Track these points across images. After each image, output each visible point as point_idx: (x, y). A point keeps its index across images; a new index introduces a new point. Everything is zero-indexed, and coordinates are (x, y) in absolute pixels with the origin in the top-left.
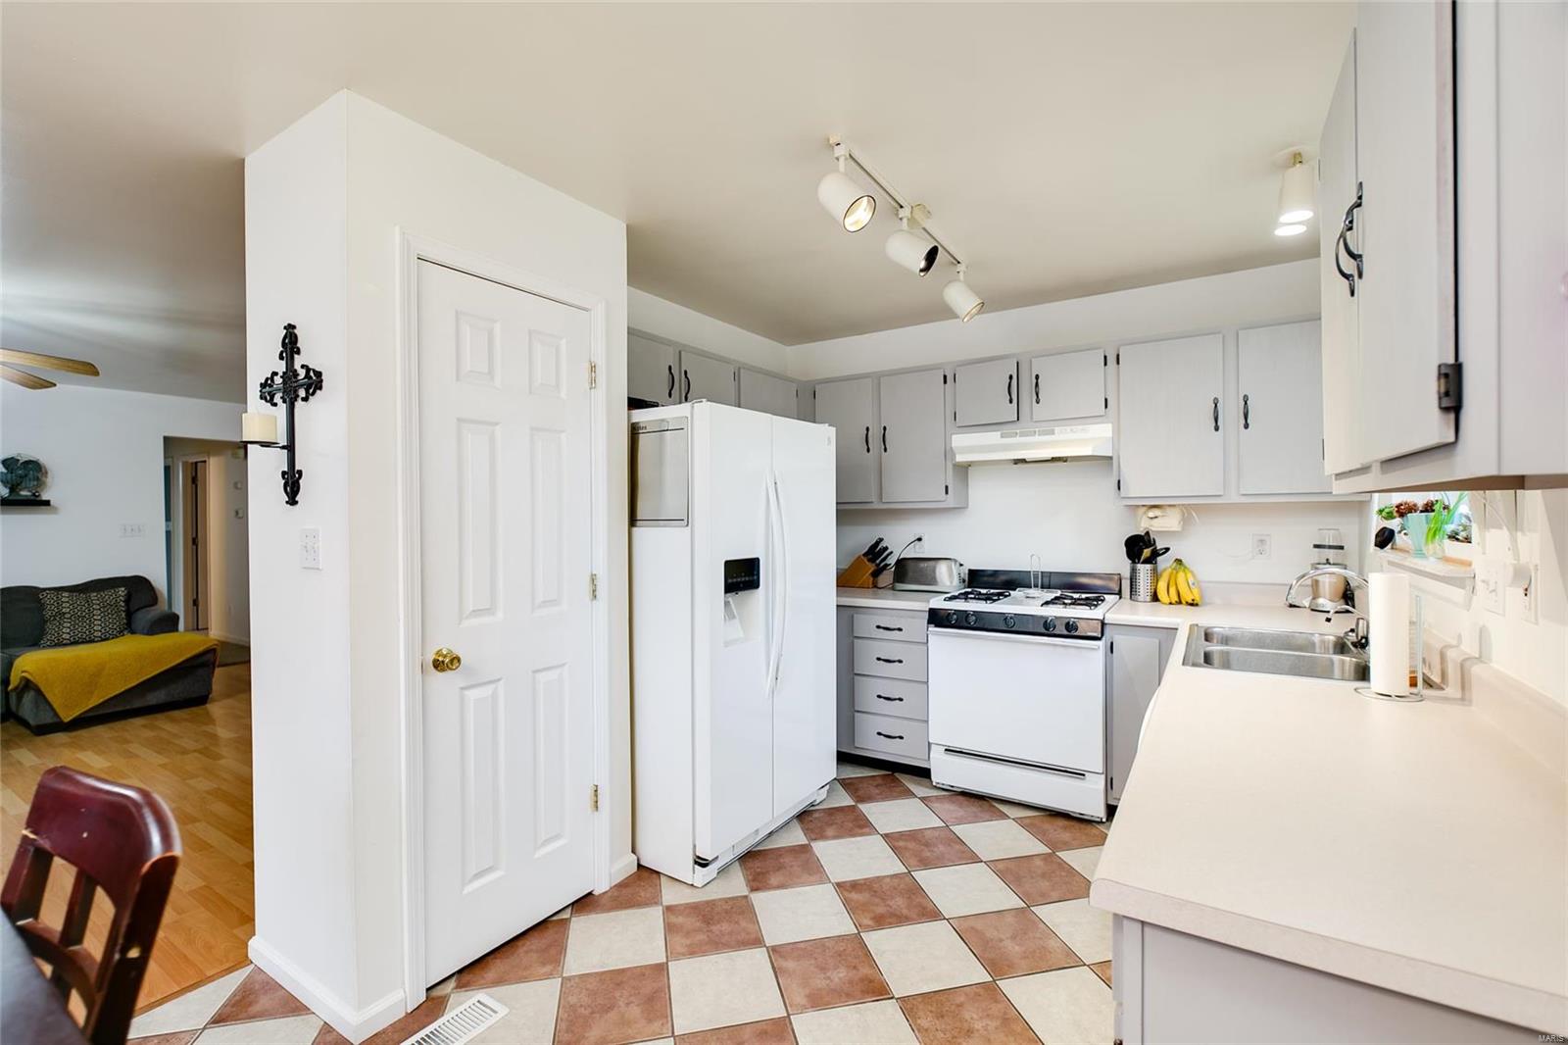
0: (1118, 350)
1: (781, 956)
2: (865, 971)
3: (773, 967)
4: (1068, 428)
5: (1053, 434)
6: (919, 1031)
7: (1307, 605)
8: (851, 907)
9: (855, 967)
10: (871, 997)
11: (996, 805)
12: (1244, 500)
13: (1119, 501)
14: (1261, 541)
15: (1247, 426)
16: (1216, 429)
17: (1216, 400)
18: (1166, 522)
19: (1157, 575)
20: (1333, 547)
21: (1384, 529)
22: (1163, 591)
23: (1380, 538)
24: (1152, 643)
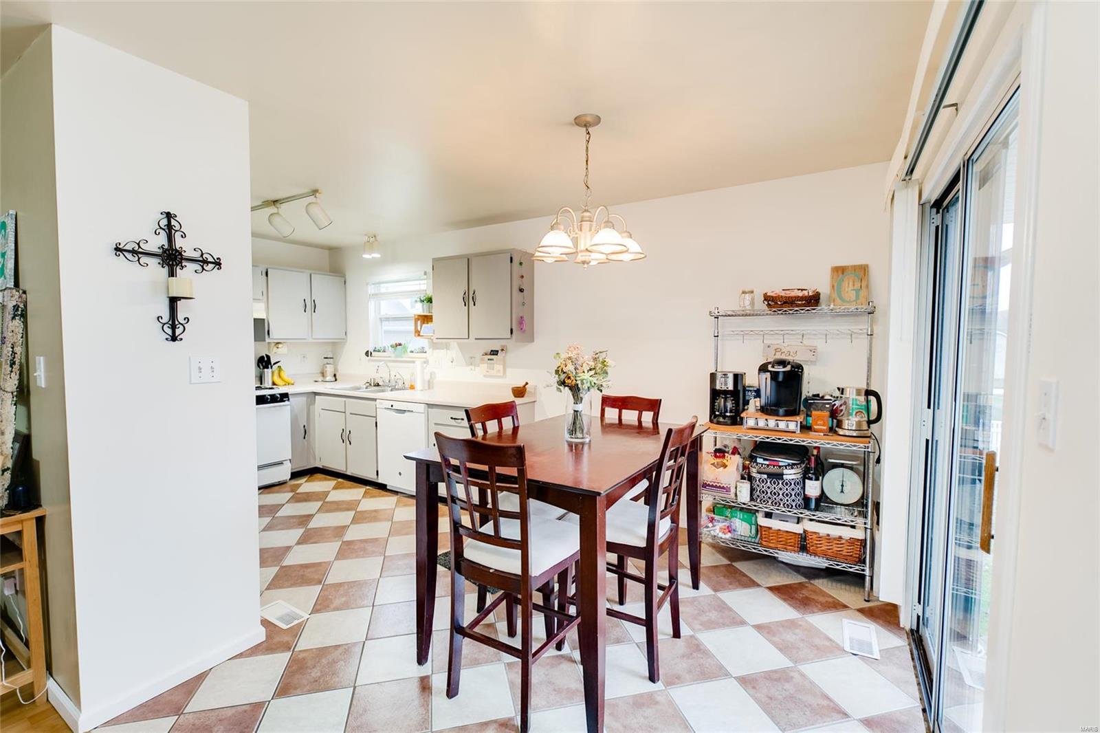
0: (267, 270)
7: (320, 380)
12: (314, 340)
13: (267, 340)
14: (304, 357)
15: (314, 312)
16: (305, 311)
17: (304, 300)
18: (283, 349)
19: (273, 373)
20: (330, 358)
21: (368, 351)
22: (277, 380)
23: (367, 353)
24: (303, 399)
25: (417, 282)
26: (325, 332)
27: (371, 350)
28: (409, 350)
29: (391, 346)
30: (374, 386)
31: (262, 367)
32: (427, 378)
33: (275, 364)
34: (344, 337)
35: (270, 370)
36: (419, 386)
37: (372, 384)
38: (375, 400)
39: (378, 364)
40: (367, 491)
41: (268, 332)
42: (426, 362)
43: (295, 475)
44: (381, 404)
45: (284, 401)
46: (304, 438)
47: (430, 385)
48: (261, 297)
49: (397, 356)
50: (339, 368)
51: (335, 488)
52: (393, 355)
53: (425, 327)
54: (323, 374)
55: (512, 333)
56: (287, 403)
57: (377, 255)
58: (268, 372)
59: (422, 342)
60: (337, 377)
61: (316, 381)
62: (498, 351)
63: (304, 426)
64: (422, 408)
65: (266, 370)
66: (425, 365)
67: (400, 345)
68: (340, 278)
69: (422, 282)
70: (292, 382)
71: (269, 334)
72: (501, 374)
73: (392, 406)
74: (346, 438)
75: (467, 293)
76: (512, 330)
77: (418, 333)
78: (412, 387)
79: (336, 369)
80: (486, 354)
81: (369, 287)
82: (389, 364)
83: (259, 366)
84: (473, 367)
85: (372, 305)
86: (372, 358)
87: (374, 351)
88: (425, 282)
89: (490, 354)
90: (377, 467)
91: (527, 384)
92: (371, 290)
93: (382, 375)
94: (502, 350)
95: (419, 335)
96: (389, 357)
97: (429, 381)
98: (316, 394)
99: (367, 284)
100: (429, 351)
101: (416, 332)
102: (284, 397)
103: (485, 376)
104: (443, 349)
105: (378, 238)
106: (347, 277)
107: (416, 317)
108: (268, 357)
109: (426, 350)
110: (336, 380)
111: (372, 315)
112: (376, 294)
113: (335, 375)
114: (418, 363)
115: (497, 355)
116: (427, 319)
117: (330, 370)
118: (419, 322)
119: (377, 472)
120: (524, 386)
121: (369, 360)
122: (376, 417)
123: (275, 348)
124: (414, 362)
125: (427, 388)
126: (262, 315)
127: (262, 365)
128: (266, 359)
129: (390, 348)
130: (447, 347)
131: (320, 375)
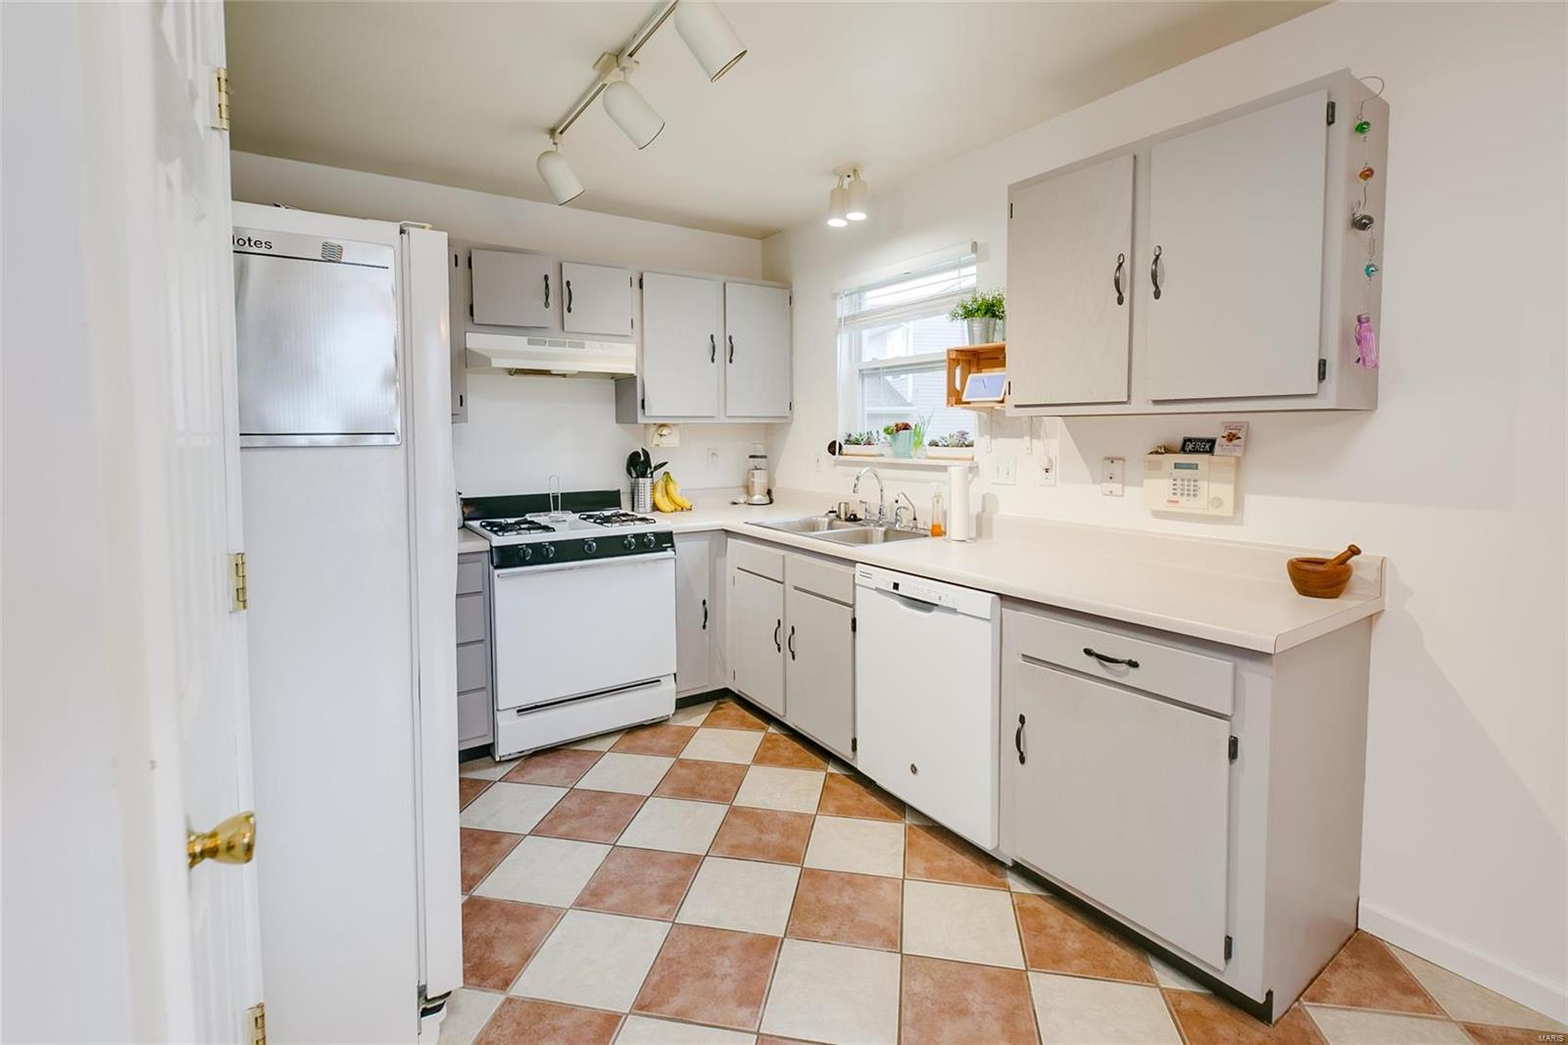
0: (642, 275)
1: (659, 1004)
2: (733, 942)
3: (671, 1020)
4: (598, 344)
5: (583, 347)
6: (832, 939)
7: (742, 501)
8: (632, 909)
9: (724, 948)
10: (774, 953)
11: (576, 748)
12: (728, 420)
13: (641, 420)
14: (713, 454)
15: (731, 361)
16: (713, 360)
17: (712, 337)
18: (672, 439)
19: (654, 487)
20: (761, 457)
21: (834, 442)
22: (663, 503)
23: (832, 448)
24: (702, 545)
25: (954, 274)
26: (751, 403)
27: (840, 439)
28: (926, 442)
29: (886, 430)
30: (846, 520)
31: (634, 475)
32: (976, 508)
33: (656, 468)
34: (787, 413)
35: (648, 481)
36: (956, 528)
37: (843, 516)
38: (853, 563)
39: (856, 470)
40: (831, 783)
41: (643, 401)
42: (973, 469)
43: (683, 704)
44: (868, 576)
45: (665, 549)
46: (704, 627)
47: (981, 526)
48: (628, 330)
49: (897, 455)
50: (778, 476)
51: (760, 759)
52: (887, 451)
53: (973, 380)
54: (748, 489)
55: (1322, 376)
56: (670, 553)
57: (858, 216)
58: (645, 483)
59: (965, 420)
60: (774, 495)
61: (735, 503)
62: (1212, 442)
63: (704, 602)
64: (985, 604)
65: (641, 480)
66: (970, 476)
67: (906, 427)
68: (781, 291)
69: (965, 271)
70: (688, 506)
71: (643, 407)
72: (1227, 510)
73: (896, 586)
74: (785, 640)
75: (1126, 266)
76: (1322, 364)
77: (955, 397)
78: (937, 532)
79: (770, 479)
80: (1168, 450)
81: (839, 303)
82: (881, 472)
83: (630, 473)
84: (1116, 487)
85: (843, 342)
86: (841, 457)
87: (848, 442)
88: (973, 269)
89: (1183, 450)
90: (854, 730)
91: (1354, 551)
92: (843, 308)
93: (867, 497)
94: (1231, 437)
95: (959, 402)
96: (882, 455)
97: (979, 517)
98: (728, 533)
99: (835, 296)
100: (982, 443)
101: (949, 395)
102: (664, 541)
103: (1157, 514)
104: (1021, 436)
105: (863, 176)
106: (794, 290)
107: (953, 355)
108: (646, 454)
109: (970, 438)
110: (771, 502)
111: (843, 365)
112: (854, 317)
113: (769, 492)
114: (956, 472)
115: (1211, 451)
116: (979, 359)
117: (760, 481)
118: (958, 371)
119: (854, 742)
120: (1343, 560)
121: (836, 463)
122: (852, 606)
123: (657, 436)
124: (944, 469)
125: (973, 535)
126: (627, 367)
127: (635, 470)
128: (642, 458)
129: (883, 434)
130: (1033, 430)
131: (742, 490)
